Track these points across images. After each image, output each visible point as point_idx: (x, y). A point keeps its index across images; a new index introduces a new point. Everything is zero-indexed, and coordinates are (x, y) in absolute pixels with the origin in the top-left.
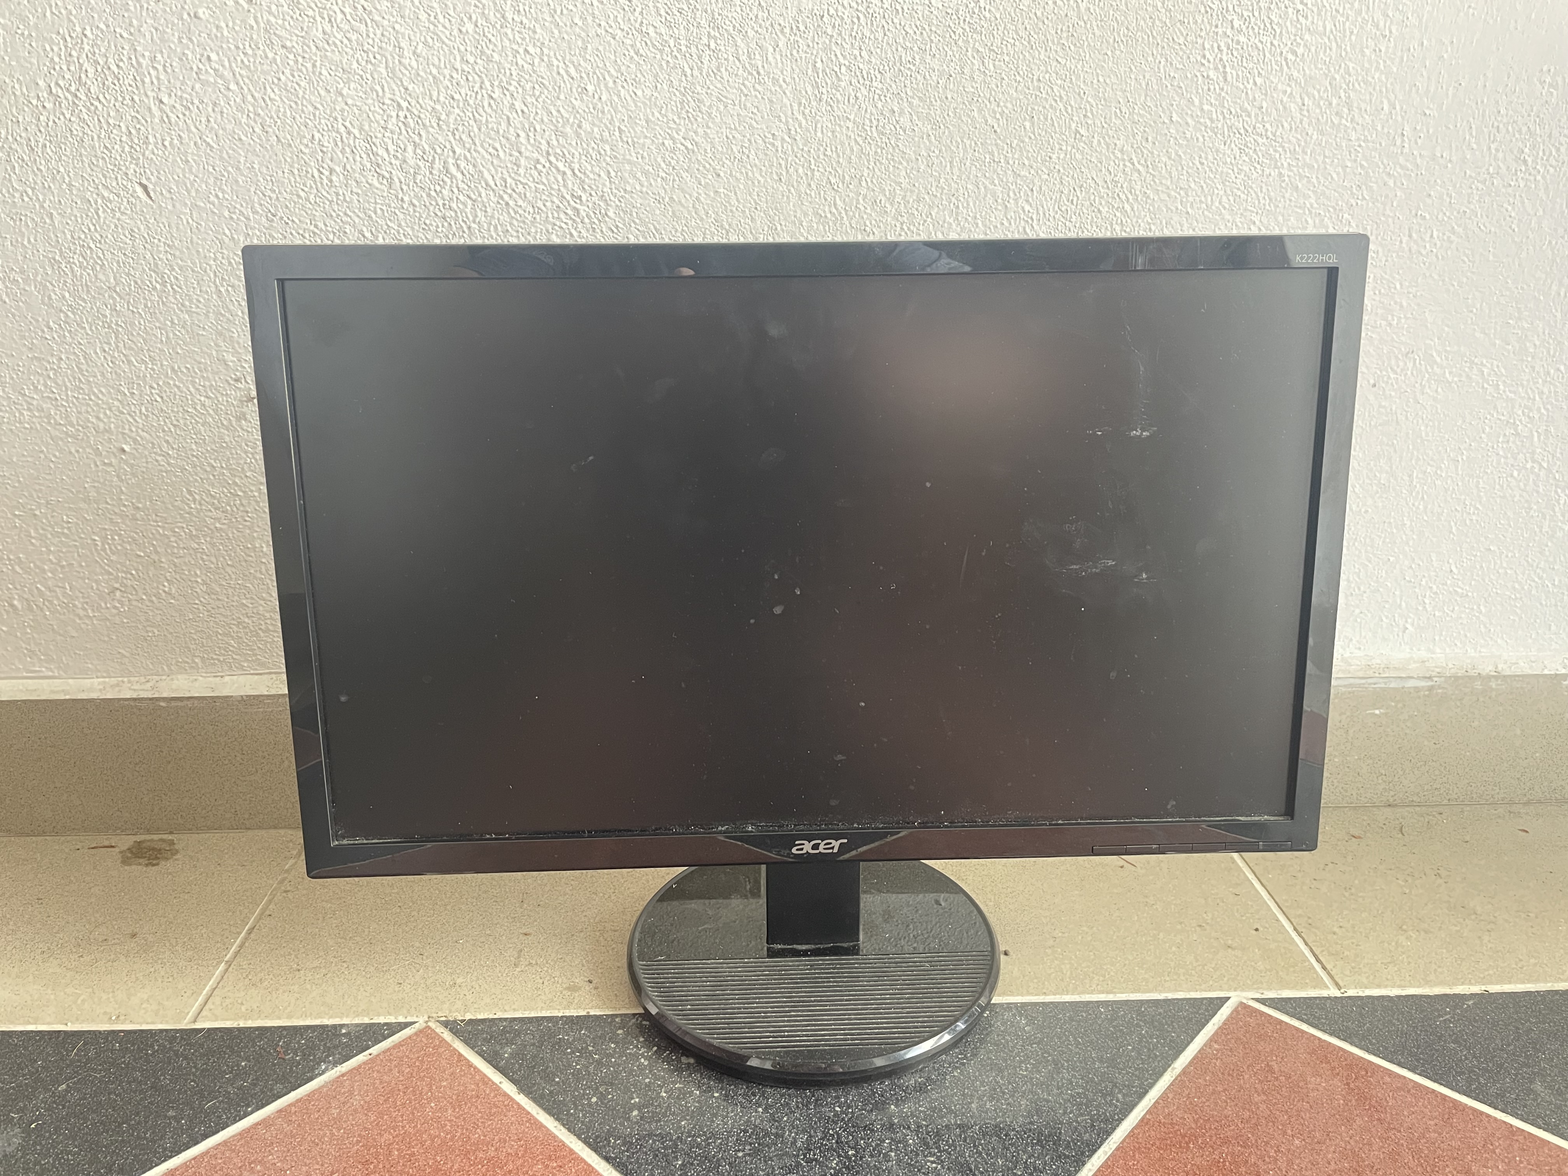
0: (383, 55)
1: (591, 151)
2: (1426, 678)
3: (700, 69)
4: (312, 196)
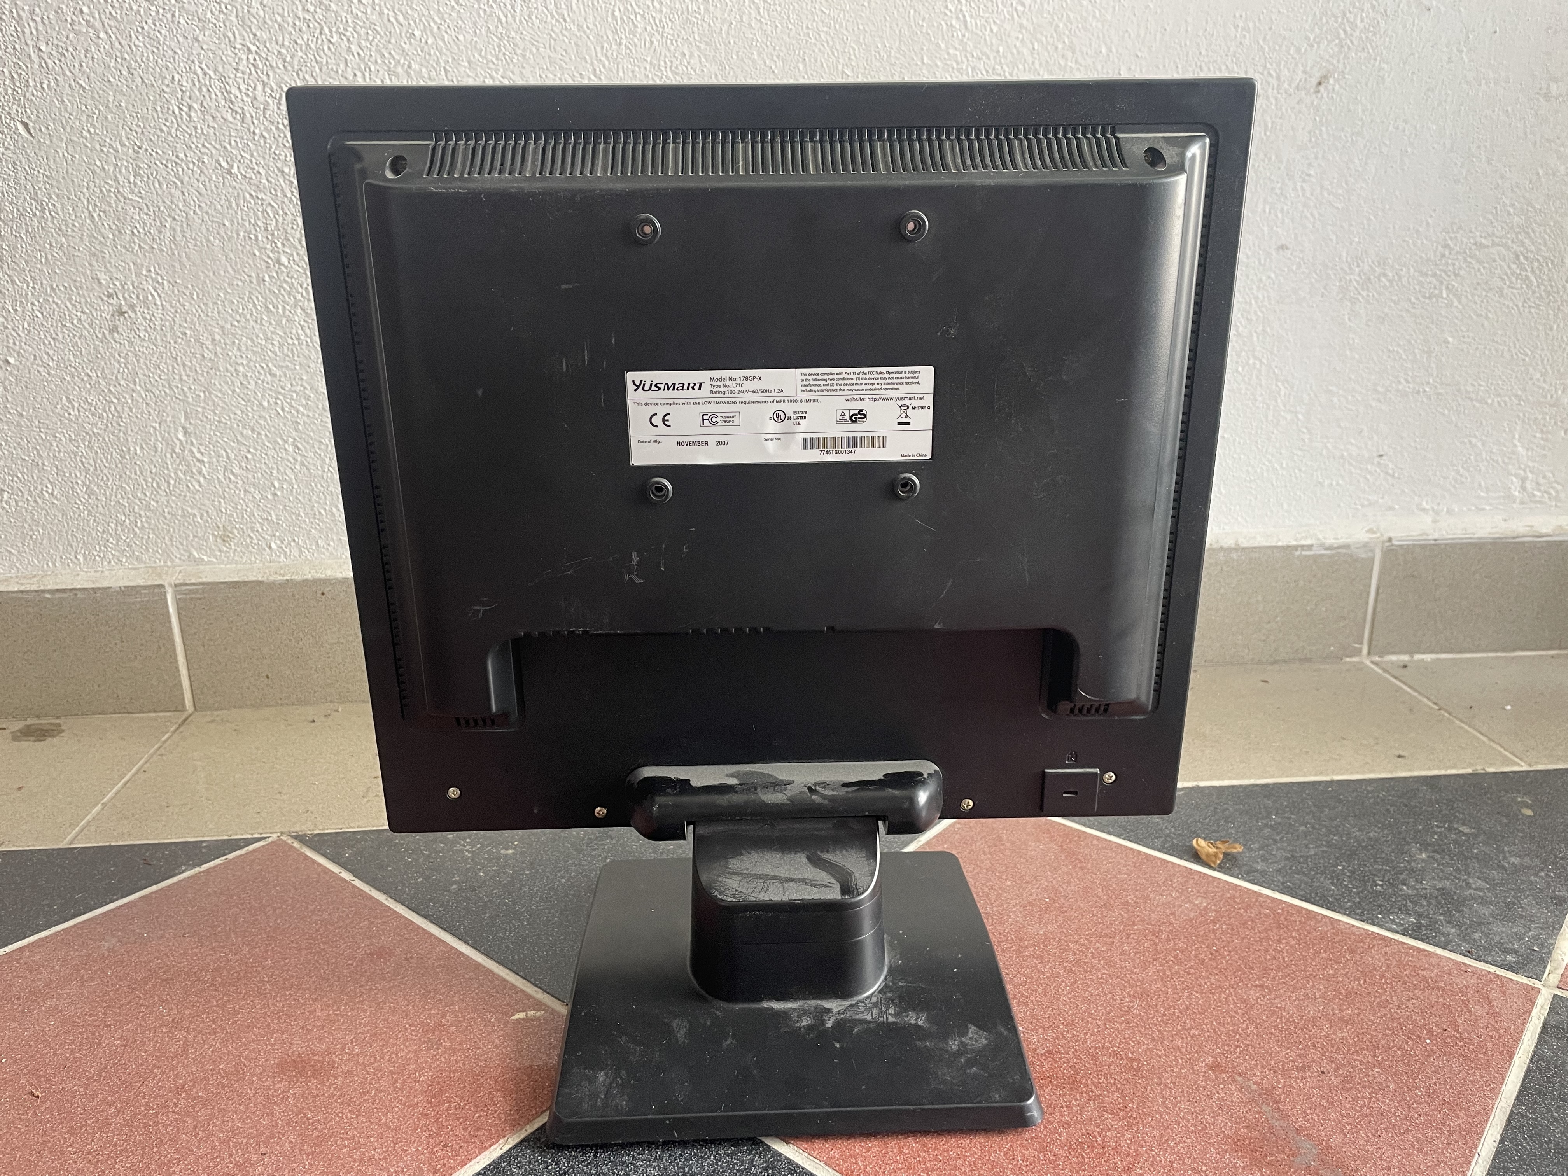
4: (173, 131)
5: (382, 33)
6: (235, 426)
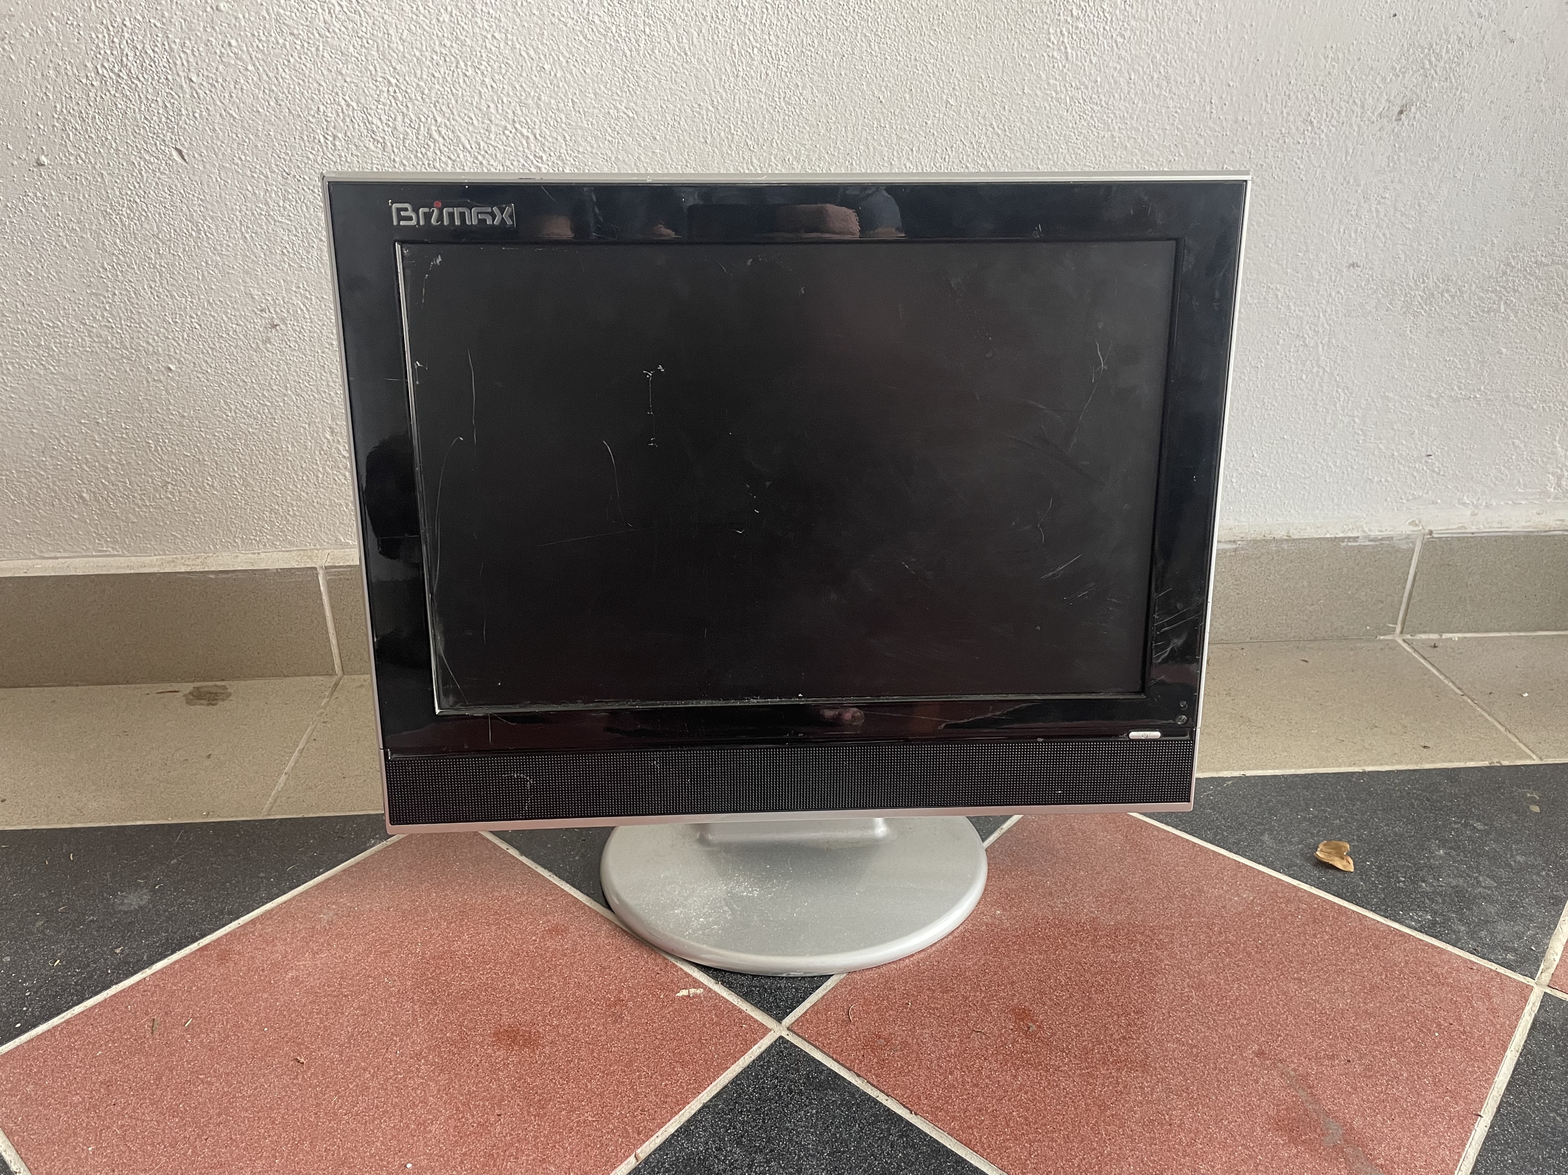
0: (374, 41)
1: (549, 119)
3: (638, 51)
5: (514, 68)
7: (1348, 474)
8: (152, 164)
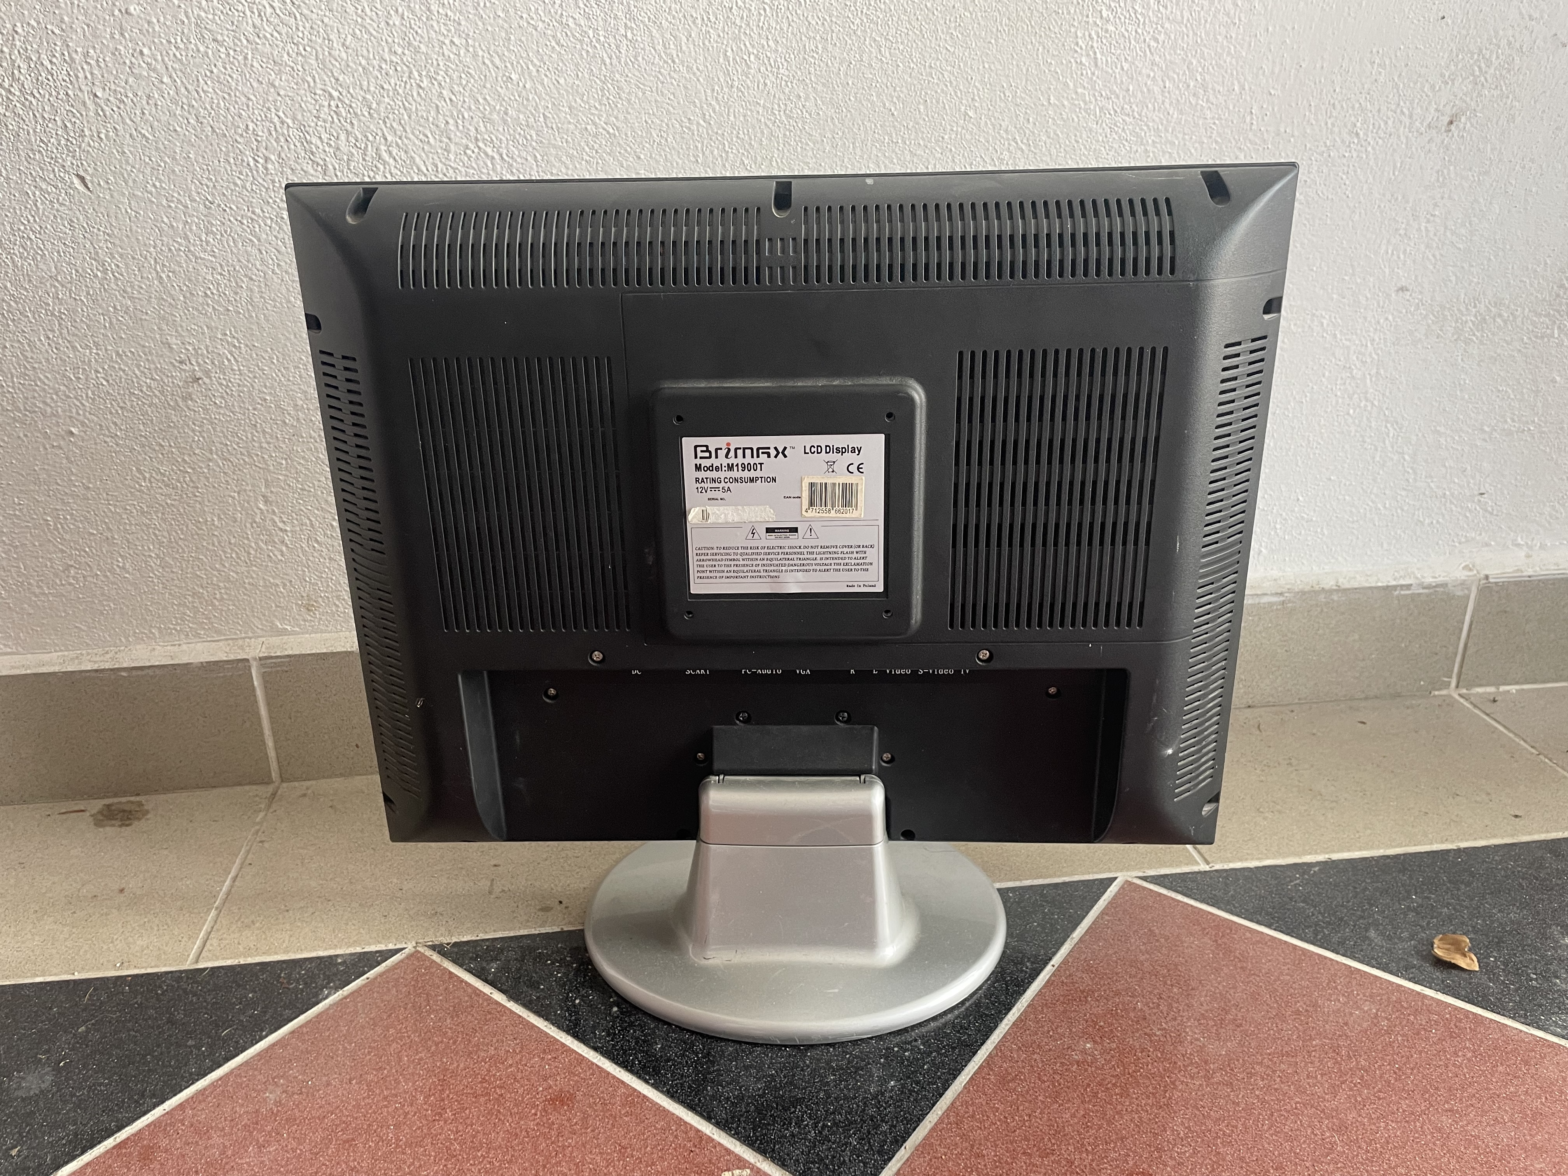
0: (312, 48)
2: (1277, 594)
3: (618, 58)
4: (248, 185)
5: (477, 78)
6: (319, 493)
7: (1398, 516)
8: (49, 194)
